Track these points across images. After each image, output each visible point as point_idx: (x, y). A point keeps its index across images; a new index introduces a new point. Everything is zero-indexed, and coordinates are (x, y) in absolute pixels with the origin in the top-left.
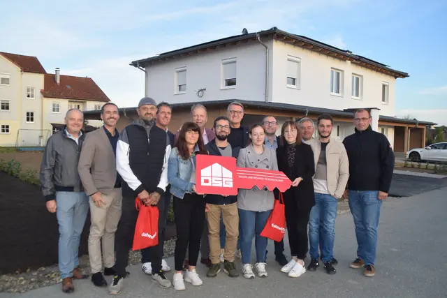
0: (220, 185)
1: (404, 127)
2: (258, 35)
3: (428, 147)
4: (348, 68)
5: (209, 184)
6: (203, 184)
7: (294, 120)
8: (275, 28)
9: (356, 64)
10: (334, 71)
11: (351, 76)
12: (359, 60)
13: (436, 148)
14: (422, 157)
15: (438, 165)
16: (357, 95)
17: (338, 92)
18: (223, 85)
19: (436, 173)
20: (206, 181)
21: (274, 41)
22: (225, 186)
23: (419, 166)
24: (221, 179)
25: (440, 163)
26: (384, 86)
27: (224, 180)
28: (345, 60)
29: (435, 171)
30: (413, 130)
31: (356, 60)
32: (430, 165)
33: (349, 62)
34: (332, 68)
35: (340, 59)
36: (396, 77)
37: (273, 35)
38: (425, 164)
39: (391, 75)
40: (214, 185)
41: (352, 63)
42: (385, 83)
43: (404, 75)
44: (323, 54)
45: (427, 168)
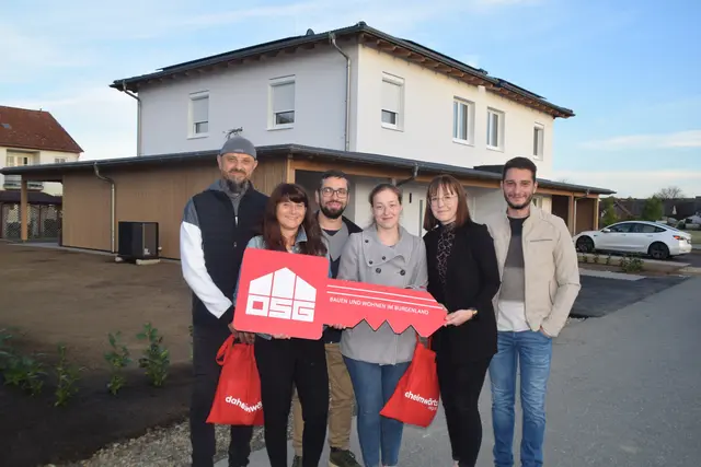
0: (286, 316)
1: (567, 197)
2: (332, 36)
3: (605, 229)
4: (481, 98)
5: (263, 313)
6: (250, 310)
7: (394, 183)
8: (362, 24)
9: (494, 92)
10: (459, 102)
11: (486, 110)
12: (498, 86)
13: (617, 231)
14: (597, 245)
15: (627, 259)
16: (495, 144)
17: (465, 138)
18: (271, 123)
19: (625, 272)
20: (258, 305)
21: (360, 46)
22: (296, 317)
23: (596, 260)
24: (290, 303)
25: (629, 255)
26: (536, 130)
27: (297, 304)
28: (476, 85)
29: (623, 268)
30: (580, 202)
31: (494, 85)
32: (613, 258)
33: (482, 88)
34: (455, 97)
35: (469, 83)
36: (554, 117)
37: (358, 36)
38: (606, 257)
39: (547, 113)
40: (272, 315)
41: (487, 90)
42: (537, 125)
43: (567, 114)
44: (441, 72)
45: (607, 264)
